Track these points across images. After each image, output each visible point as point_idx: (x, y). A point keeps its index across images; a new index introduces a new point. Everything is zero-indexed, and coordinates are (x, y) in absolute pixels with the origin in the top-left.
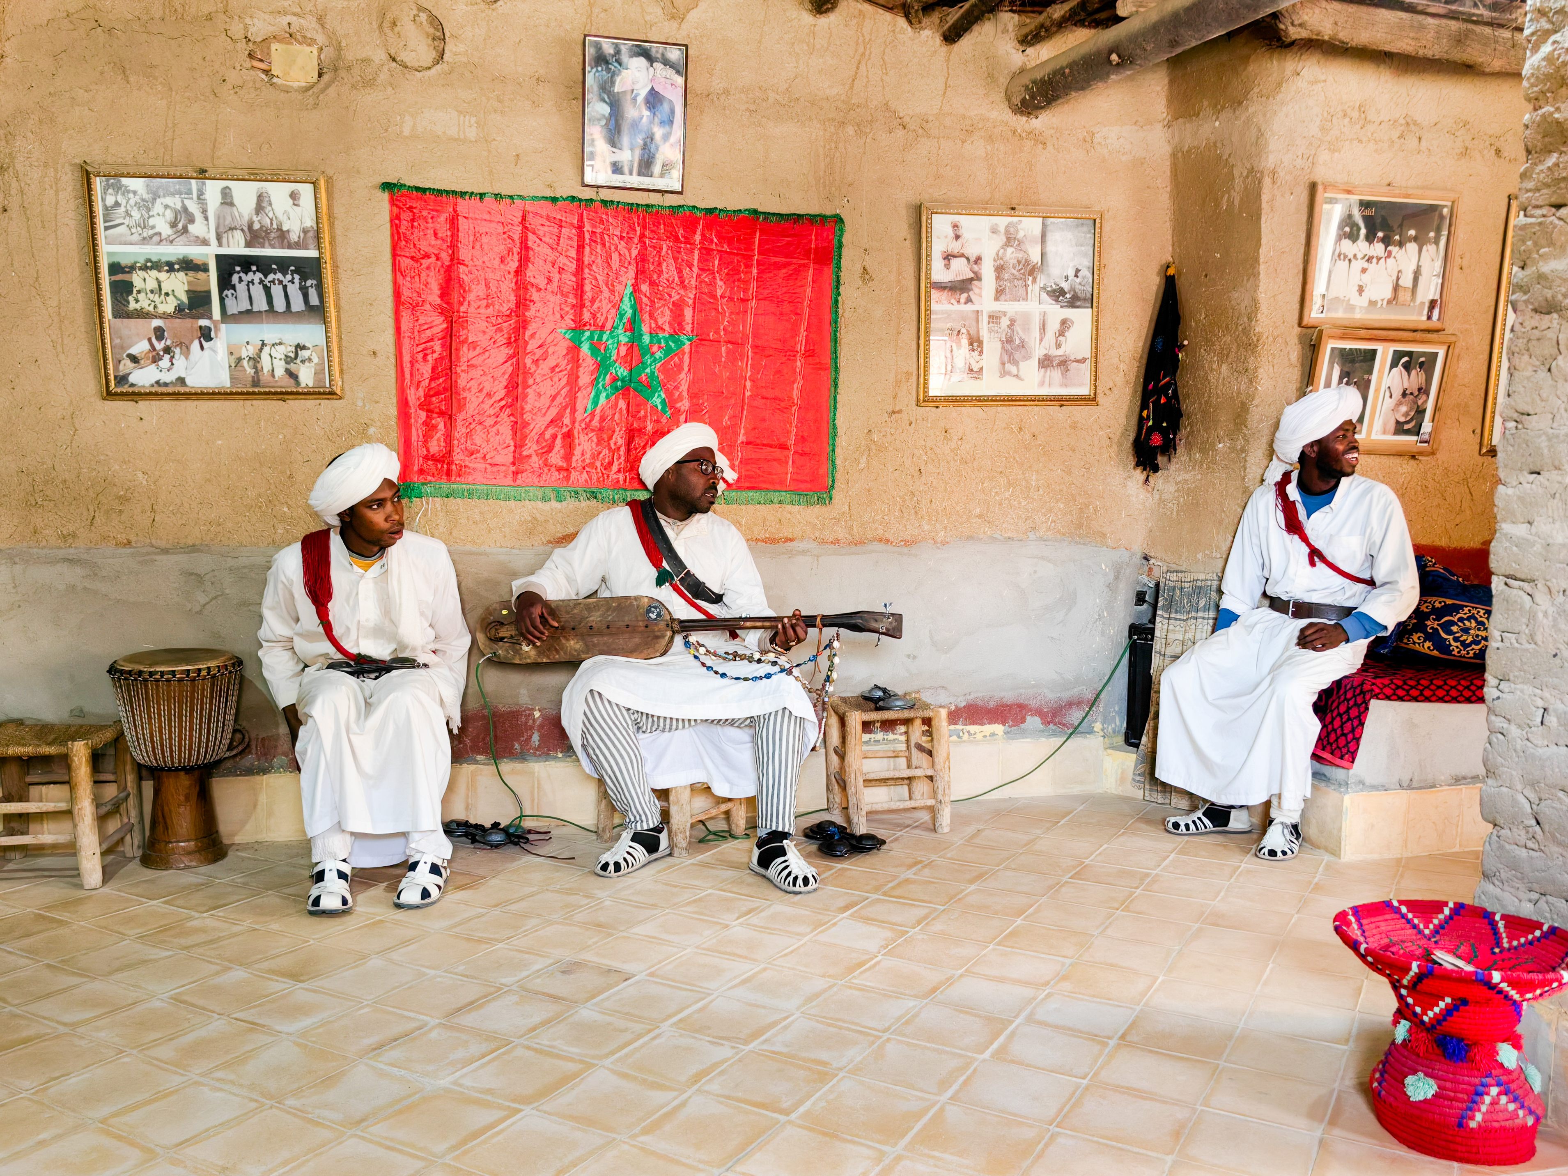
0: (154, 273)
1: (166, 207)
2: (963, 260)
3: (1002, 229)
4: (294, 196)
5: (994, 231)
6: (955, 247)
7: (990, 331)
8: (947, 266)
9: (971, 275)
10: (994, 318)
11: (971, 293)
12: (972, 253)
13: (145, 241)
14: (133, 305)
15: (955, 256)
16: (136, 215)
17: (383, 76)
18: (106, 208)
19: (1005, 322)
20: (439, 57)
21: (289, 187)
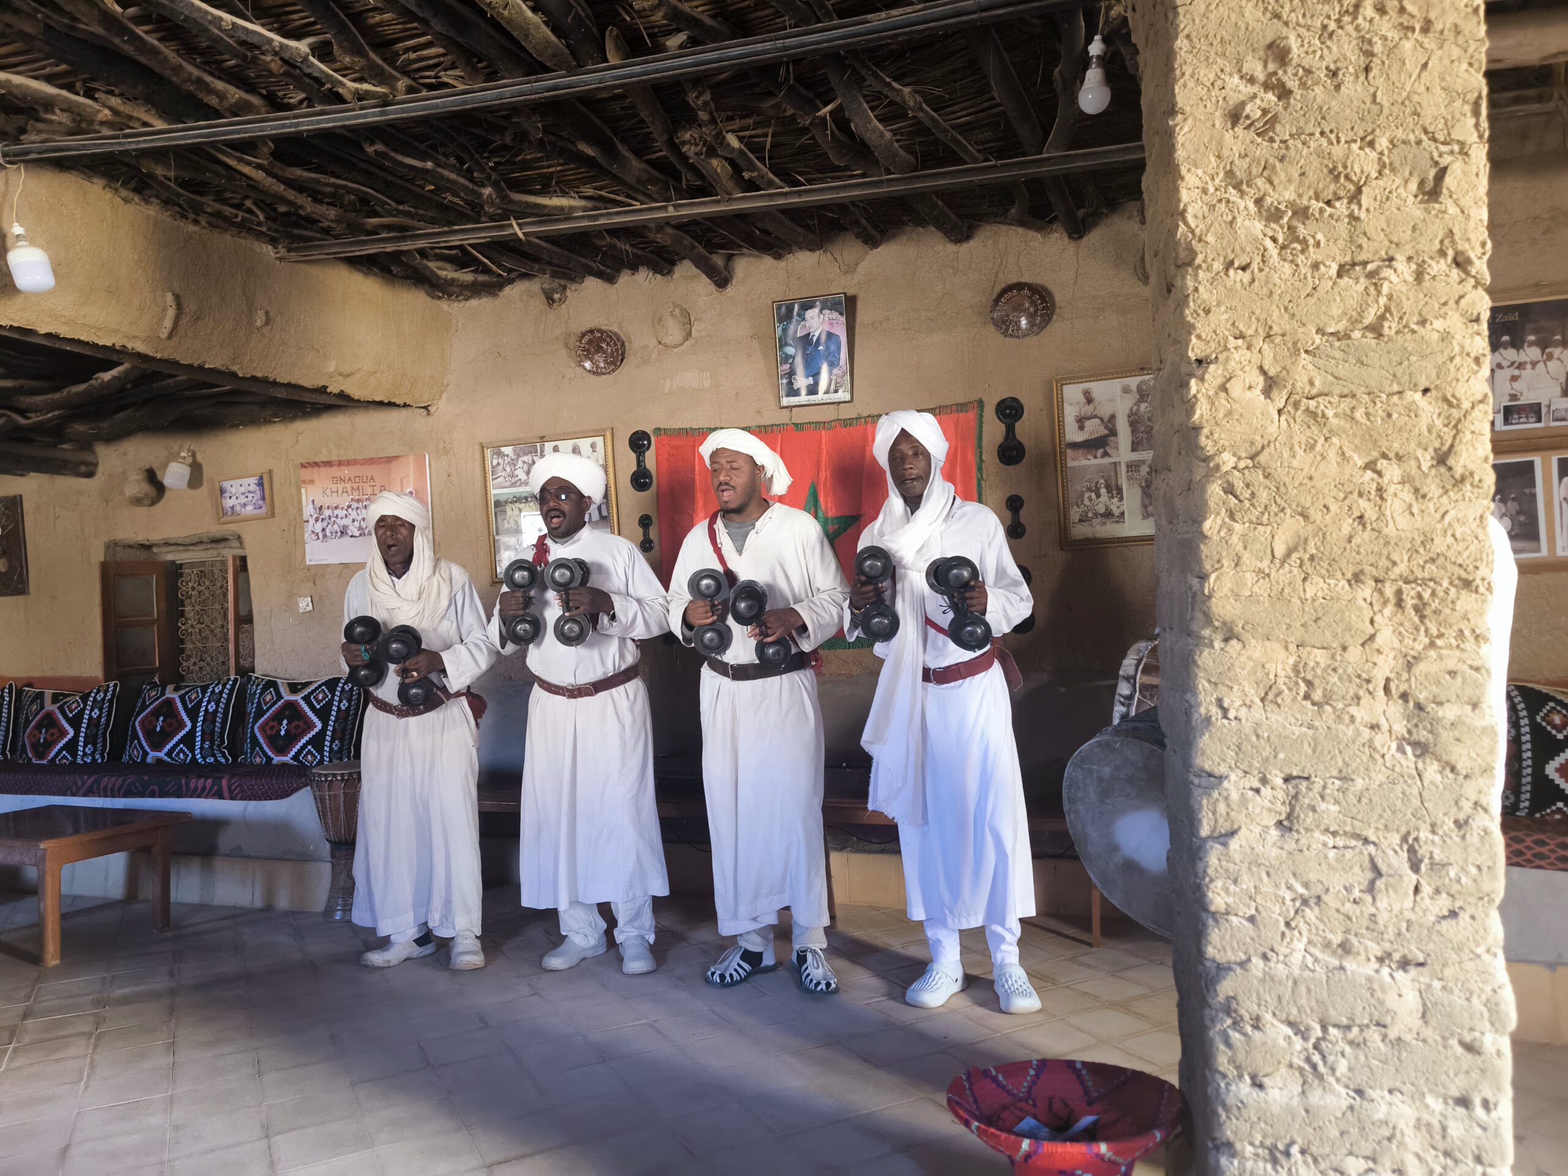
0: (517, 505)
1: (524, 462)
2: (1097, 421)
3: (1134, 388)
4: (593, 446)
5: (1126, 390)
6: (1088, 410)
7: (1129, 478)
8: (1081, 428)
9: (1106, 432)
10: (1132, 467)
11: (1107, 448)
12: (1105, 412)
13: (513, 485)
14: (506, 526)
15: (1088, 418)
16: (508, 469)
17: (654, 356)
18: (493, 467)
19: (1144, 470)
20: (689, 335)
21: (590, 440)
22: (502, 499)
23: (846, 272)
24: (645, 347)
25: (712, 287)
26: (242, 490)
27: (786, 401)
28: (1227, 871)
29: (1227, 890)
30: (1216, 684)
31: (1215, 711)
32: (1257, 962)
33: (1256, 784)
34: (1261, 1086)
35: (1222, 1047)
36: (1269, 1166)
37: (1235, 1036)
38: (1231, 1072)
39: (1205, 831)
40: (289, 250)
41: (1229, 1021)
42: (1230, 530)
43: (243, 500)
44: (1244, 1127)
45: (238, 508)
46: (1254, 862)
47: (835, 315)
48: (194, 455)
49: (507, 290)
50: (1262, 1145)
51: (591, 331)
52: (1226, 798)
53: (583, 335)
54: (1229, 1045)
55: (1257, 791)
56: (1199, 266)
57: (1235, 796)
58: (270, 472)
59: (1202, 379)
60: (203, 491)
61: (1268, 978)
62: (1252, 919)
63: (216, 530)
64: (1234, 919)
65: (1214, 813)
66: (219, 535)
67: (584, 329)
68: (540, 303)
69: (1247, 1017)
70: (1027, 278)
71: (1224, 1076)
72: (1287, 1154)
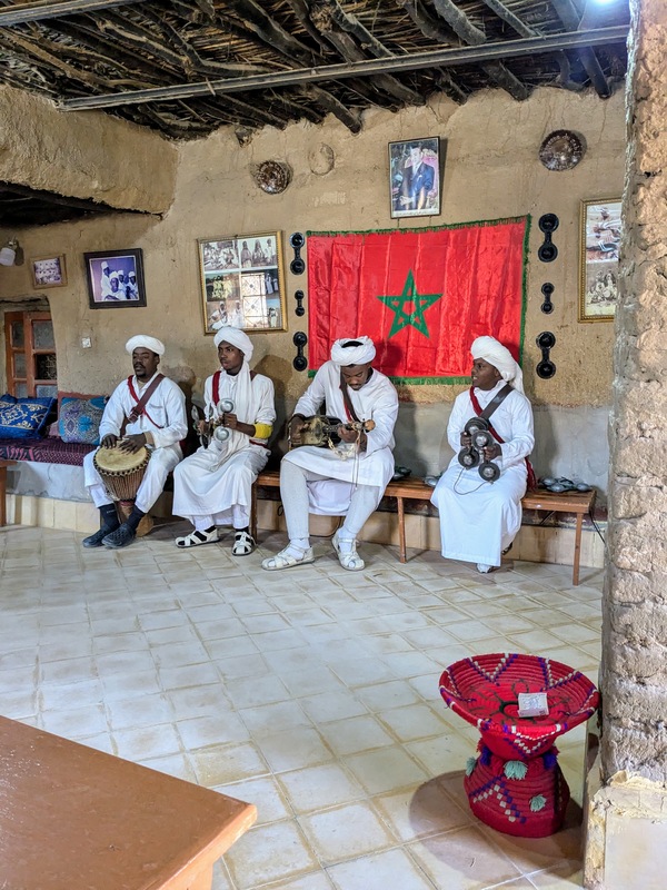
2: (609, 231)
4: (269, 242)
6: (603, 224)
9: (615, 239)
12: (615, 225)
13: (218, 268)
14: (214, 296)
15: (603, 230)
16: (214, 258)
17: (309, 181)
20: (332, 167)
21: (268, 238)
22: (211, 278)
23: (441, 122)
24: (303, 175)
25: (349, 132)
26: (48, 267)
27: (395, 214)
28: (634, 541)
29: (632, 554)
30: (638, 413)
31: (636, 431)
32: (649, 604)
33: (660, 483)
34: (643, 684)
35: (619, 657)
36: (643, 734)
37: (629, 650)
38: (624, 673)
39: (621, 513)
40: (65, 103)
41: (626, 641)
42: (659, 303)
43: (48, 274)
44: (629, 709)
45: (45, 279)
46: (653, 537)
47: (431, 152)
48: (18, 244)
49: (213, 134)
50: (640, 721)
51: (267, 163)
52: (638, 492)
53: (262, 165)
54: (625, 657)
55: (661, 488)
56: (653, 100)
57: (644, 490)
58: (64, 255)
59: (649, 188)
60: (23, 268)
61: (656, 614)
62: (648, 575)
63: (33, 294)
64: (636, 574)
65: (629, 502)
66: (35, 297)
67: (262, 161)
68: (233, 143)
69: (638, 639)
70: (567, 127)
71: (619, 676)
72: (657, 728)
